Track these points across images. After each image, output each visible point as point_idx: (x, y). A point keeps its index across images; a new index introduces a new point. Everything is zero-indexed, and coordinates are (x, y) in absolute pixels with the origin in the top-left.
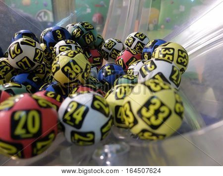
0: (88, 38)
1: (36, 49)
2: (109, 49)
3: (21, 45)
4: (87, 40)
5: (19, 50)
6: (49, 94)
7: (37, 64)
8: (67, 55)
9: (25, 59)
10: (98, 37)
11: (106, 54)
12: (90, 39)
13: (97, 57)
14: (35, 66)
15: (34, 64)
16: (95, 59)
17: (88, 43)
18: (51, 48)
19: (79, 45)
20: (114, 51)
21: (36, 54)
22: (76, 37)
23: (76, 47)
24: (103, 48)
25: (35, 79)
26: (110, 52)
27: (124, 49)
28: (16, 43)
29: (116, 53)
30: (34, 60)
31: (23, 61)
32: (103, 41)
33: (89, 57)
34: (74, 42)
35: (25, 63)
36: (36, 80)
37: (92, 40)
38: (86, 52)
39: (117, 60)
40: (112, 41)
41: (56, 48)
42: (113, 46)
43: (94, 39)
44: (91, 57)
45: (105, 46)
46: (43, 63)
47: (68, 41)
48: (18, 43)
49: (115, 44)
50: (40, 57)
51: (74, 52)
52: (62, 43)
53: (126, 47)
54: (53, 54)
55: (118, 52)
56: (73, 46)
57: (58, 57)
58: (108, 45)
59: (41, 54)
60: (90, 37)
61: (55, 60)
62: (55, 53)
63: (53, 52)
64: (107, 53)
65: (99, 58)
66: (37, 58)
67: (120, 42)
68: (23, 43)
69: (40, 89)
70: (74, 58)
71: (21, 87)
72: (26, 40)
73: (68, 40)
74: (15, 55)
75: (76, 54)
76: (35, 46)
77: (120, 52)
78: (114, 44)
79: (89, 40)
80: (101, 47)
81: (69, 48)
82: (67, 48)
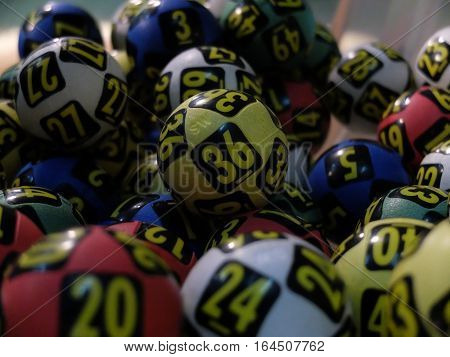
0: (282, 39)
1: (109, 77)
2: (357, 84)
3: (59, 62)
4: (277, 47)
5: (54, 79)
6: (149, 234)
7: (105, 127)
9: (72, 110)
10: (319, 38)
11: (343, 102)
12: (288, 45)
13: (308, 111)
14: (100, 134)
15: (97, 128)
16: (301, 119)
17: (280, 57)
18: (150, 71)
19: (248, 69)
20: (375, 93)
21: (107, 93)
22: (239, 34)
23: (239, 75)
24: (334, 76)
25: (97, 179)
26: (357, 94)
27: (411, 86)
28: (44, 56)
29: (382, 99)
30: (99, 112)
31: (64, 114)
32: (334, 50)
33: (278, 107)
34: (233, 56)
35: (68, 121)
36: (98, 184)
37: (296, 48)
38: (272, 95)
39: (383, 125)
40: (370, 55)
41: (169, 74)
42: (371, 73)
43: (303, 43)
44: (287, 108)
45: (340, 72)
46: (123, 123)
47: (214, 53)
48: (51, 54)
49: (380, 65)
50: (115, 106)
51: (236, 97)
52: (191, 57)
53: (420, 77)
54: (161, 97)
55: (391, 95)
56: (230, 70)
57: (183, 112)
58: (353, 67)
59: (121, 95)
60: (290, 36)
62: (166, 91)
63: (159, 88)
64: (349, 97)
65: (314, 116)
66: (107, 109)
67: (398, 59)
68: (65, 55)
69: (115, 214)
70: (237, 119)
71: (57, 203)
72: (77, 45)
73: (214, 50)
74: (39, 95)
75: (245, 104)
76: (103, 68)
77: (397, 96)
78: (375, 64)
79: (284, 47)
80: (326, 74)
81: (215, 78)
82: (209, 75)
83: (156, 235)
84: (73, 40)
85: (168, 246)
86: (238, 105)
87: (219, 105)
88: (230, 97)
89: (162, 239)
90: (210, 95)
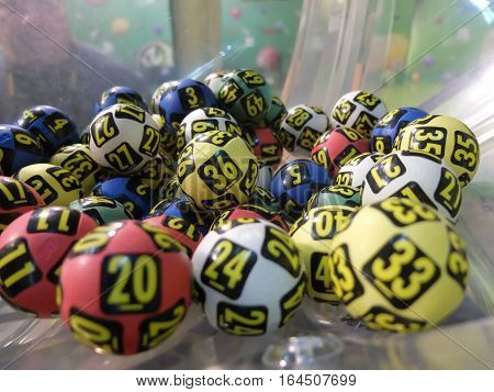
0: (252, 103)
1: (146, 127)
2: (298, 128)
3: (115, 119)
4: (250, 108)
5: (112, 129)
6: (171, 223)
7: (145, 158)
8: (209, 141)
9: (124, 148)
10: (274, 103)
11: (290, 139)
12: (256, 106)
13: (269, 145)
14: (143, 162)
15: (142, 159)
16: (266, 150)
17: (252, 114)
18: (174, 124)
19: (233, 120)
20: (309, 133)
21: (146, 138)
22: (227, 101)
23: (227, 124)
24: (284, 124)
25: (142, 190)
26: (298, 134)
27: (329, 128)
28: (105, 115)
29: (312, 136)
30: (142, 150)
31: (119, 151)
32: (283, 110)
33: (253, 144)
34: (223, 113)
35: (122, 155)
36: (144, 193)
37: (261, 108)
38: (247, 135)
39: (313, 152)
40: (304, 111)
41: (185, 125)
42: (305, 122)
43: (265, 106)
44: (257, 144)
45: (287, 122)
46: (158, 156)
47: (211, 111)
48: (110, 114)
49: (311, 116)
50: (152, 145)
51: (225, 135)
52: (198, 114)
53: (334, 123)
54: (180, 139)
55: (317, 133)
56: (221, 121)
57: (192, 145)
58: (295, 118)
59: (155, 137)
60: (257, 101)
61: (186, 151)
62: (184, 135)
63: (179, 133)
64: (293, 136)
65: (273, 148)
66: (146, 147)
67: (322, 113)
68: (119, 114)
69: (153, 211)
70: (224, 148)
71: (114, 206)
72: (126, 108)
73: (212, 109)
74: (103, 139)
75: (230, 139)
76: (144, 121)
77: (321, 134)
78: (308, 116)
79: (254, 107)
80: (279, 124)
81: (212, 126)
82: (209, 124)
83: (176, 224)
84: (123, 106)
85: (183, 230)
86: (226, 139)
87: (214, 140)
88: (221, 135)
89: (180, 226)
90: (208, 134)
